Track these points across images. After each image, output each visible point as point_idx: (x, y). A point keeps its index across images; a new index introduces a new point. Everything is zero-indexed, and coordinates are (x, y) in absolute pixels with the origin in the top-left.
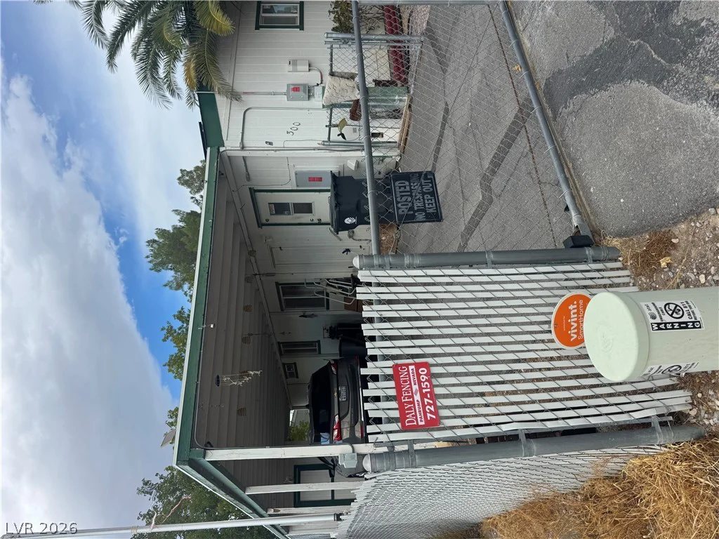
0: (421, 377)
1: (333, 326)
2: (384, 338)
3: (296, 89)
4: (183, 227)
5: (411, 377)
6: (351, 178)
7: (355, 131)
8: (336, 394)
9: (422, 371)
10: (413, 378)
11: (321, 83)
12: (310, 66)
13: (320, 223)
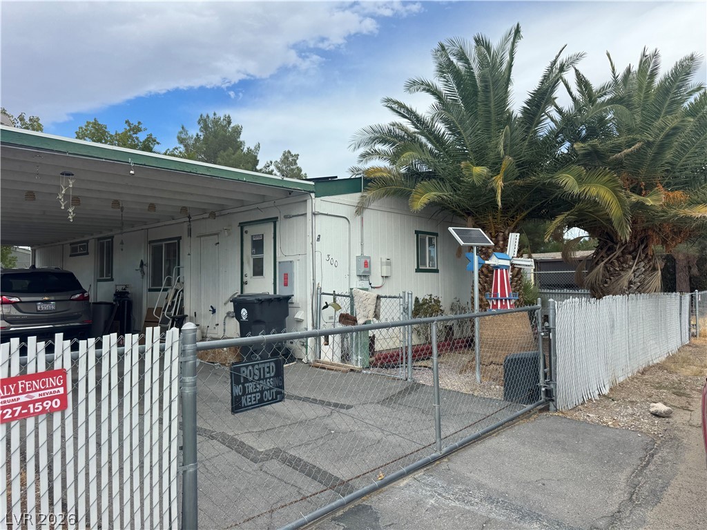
0: (49, 402)
1: (129, 296)
2: (99, 358)
3: (366, 264)
4: (242, 151)
5: (49, 391)
6: (287, 314)
7: (331, 318)
8: (46, 298)
9: (56, 403)
10: (48, 393)
11: (372, 287)
12: (386, 277)
13: (243, 283)
